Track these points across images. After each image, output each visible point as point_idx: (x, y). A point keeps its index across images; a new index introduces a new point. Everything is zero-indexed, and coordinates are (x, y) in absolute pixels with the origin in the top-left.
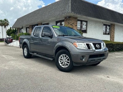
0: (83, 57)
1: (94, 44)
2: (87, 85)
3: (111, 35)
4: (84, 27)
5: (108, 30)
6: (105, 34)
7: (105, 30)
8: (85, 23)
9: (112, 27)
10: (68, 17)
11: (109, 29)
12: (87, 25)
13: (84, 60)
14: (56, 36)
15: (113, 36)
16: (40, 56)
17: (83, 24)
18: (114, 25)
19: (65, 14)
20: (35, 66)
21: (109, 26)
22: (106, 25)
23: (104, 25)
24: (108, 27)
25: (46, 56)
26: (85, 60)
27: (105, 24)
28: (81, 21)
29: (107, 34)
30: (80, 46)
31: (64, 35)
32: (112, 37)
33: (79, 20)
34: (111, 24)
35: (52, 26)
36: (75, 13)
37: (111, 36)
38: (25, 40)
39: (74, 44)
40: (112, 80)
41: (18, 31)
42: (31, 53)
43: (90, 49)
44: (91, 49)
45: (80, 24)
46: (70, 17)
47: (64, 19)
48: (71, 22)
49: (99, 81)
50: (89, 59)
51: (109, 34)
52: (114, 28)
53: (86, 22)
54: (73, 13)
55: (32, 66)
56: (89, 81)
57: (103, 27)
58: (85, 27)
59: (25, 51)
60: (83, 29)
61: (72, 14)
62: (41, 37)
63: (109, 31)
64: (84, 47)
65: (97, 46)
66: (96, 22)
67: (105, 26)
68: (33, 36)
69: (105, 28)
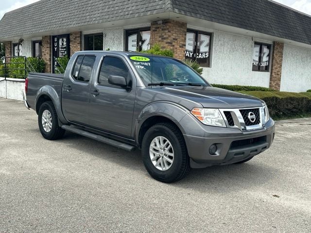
0: (216, 146)
1: (244, 113)
2: (231, 219)
3: (271, 73)
4: (204, 49)
5: (265, 59)
6: (257, 68)
7: (257, 59)
8: (205, 39)
9: (275, 49)
10: (161, 22)
11: (269, 55)
12: (210, 45)
13: (217, 153)
14: (142, 86)
15: (279, 74)
16: (94, 136)
17: (201, 43)
18: (281, 45)
19: (155, 12)
20: (82, 165)
21: (269, 47)
22: (261, 45)
23: (256, 43)
24: (266, 50)
25: (109, 137)
26: (220, 153)
27: (258, 40)
28: (197, 33)
29: (262, 71)
30: (208, 116)
31: (162, 84)
32: (275, 79)
33: (190, 31)
34: (274, 42)
35: (129, 57)
36: (183, 12)
37: (271, 75)
38: (45, 89)
39: (195, 112)
40: (287, 204)
41: (7, 51)
42: (64, 127)
43: (233, 125)
44: (235, 126)
45: (192, 42)
46: (166, 21)
47: (148, 24)
48: (170, 36)
49: (257, 208)
50: (231, 151)
51: (266, 69)
52: (282, 53)
53: (210, 35)
54: (176, 10)
55: (73, 165)
56: (232, 207)
57: (252, 51)
58: (207, 49)
59: (44, 120)
60: (200, 56)
61: (174, 14)
62: (96, 84)
63: (269, 61)
64: (219, 121)
65: (249, 117)
66: (236, 36)
67: (257, 49)
68: (73, 80)
69: (258, 54)
